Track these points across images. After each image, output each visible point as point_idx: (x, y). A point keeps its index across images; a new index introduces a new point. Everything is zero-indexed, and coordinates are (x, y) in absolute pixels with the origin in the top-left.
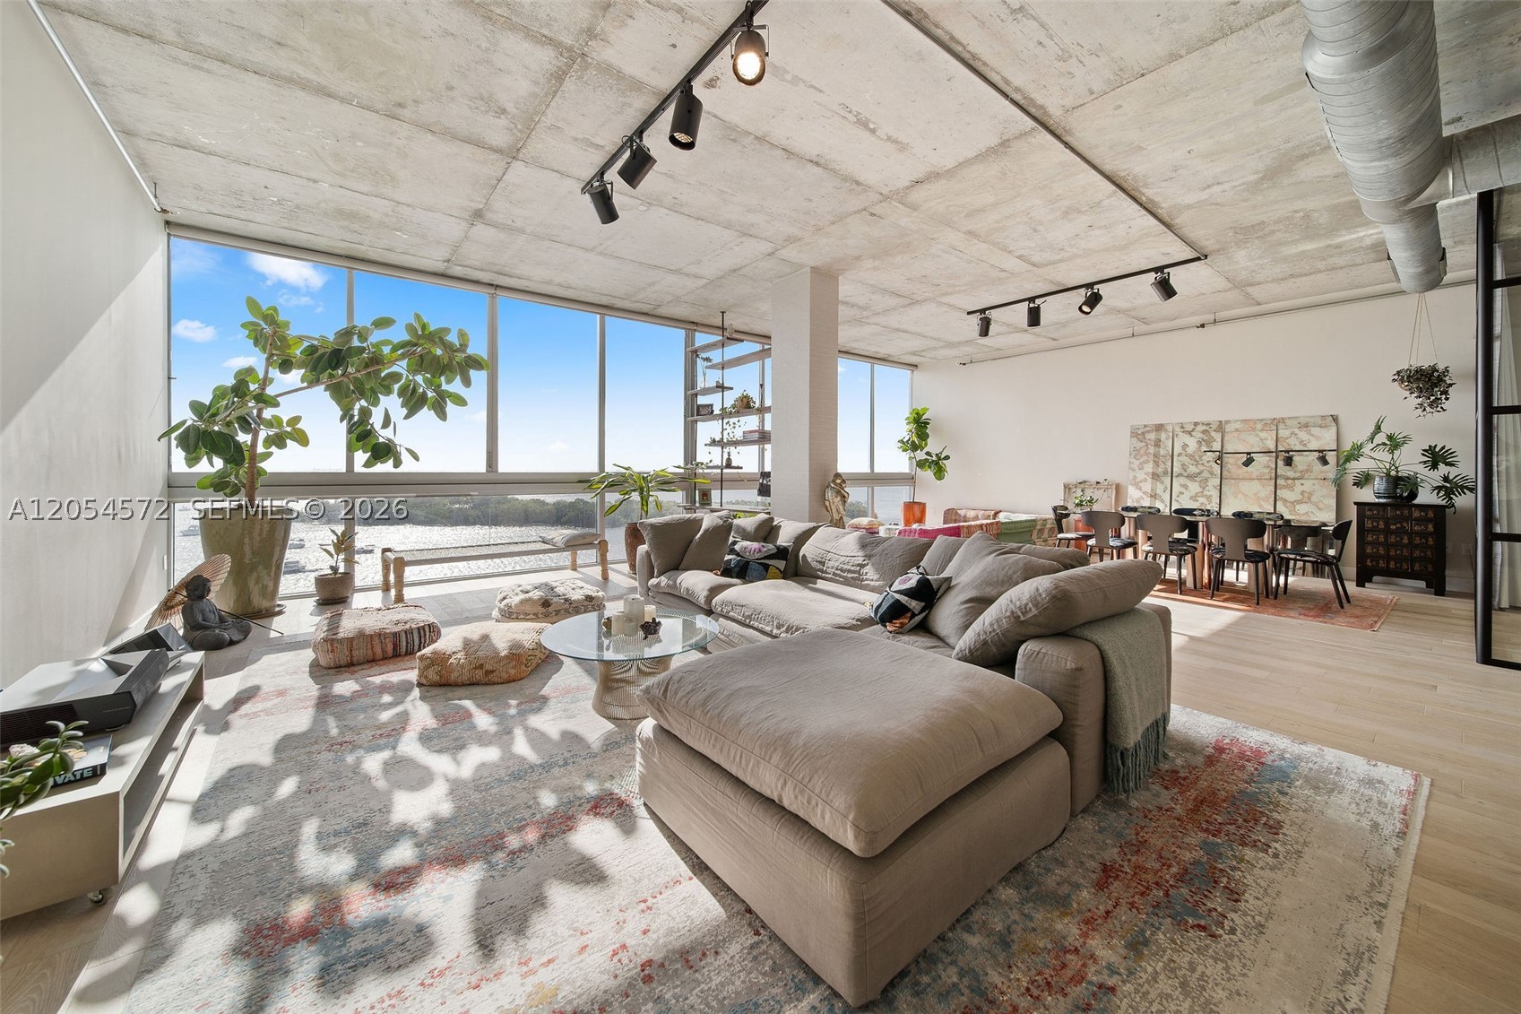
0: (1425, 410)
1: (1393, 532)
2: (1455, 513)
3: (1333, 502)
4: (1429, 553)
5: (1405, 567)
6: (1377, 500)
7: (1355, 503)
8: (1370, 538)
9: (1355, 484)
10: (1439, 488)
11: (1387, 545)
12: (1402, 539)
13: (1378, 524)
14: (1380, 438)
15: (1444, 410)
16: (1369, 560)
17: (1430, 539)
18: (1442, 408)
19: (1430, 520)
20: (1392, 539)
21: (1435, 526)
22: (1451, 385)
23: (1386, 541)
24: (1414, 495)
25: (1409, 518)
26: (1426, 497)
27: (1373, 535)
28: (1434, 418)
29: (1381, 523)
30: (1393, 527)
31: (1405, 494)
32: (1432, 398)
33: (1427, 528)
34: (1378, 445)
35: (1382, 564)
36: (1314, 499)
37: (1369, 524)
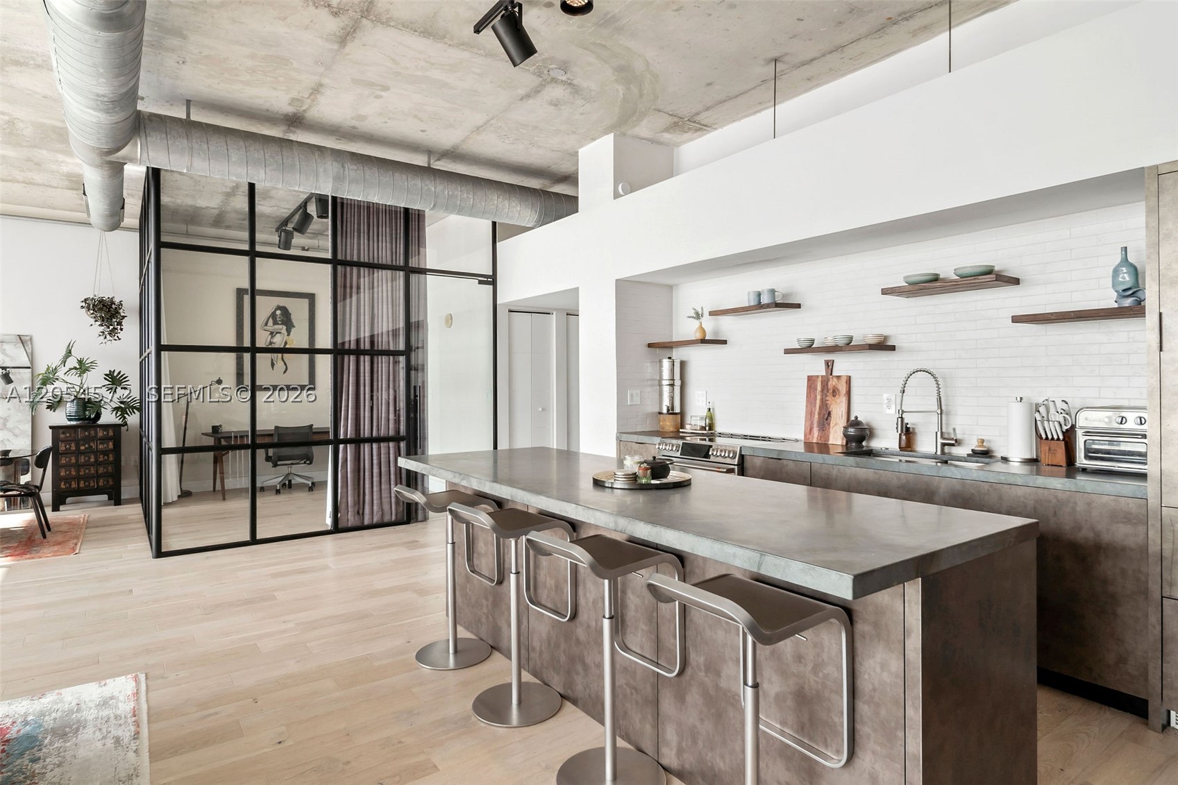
0: (106, 338)
1: (82, 453)
2: (127, 430)
3: (28, 427)
4: (110, 468)
5: (92, 484)
6: (69, 423)
7: (51, 427)
8: (63, 461)
9: (48, 407)
10: (117, 409)
11: (78, 466)
12: (89, 458)
13: (70, 447)
14: (72, 362)
15: (120, 339)
16: (63, 483)
17: (111, 455)
18: (118, 337)
19: (110, 439)
20: (82, 459)
21: (114, 445)
22: (124, 317)
23: (77, 461)
24: (98, 416)
25: (94, 439)
26: (108, 417)
27: (66, 457)
28: (112, 345)
29: (73, 445)
30: (82, 448)
31: (93, 416)
32: (111, 327)
33: (108, 445)
34: (71, 369)
35: (74, 485)
36: (10, 425)
37: (62, 447)
